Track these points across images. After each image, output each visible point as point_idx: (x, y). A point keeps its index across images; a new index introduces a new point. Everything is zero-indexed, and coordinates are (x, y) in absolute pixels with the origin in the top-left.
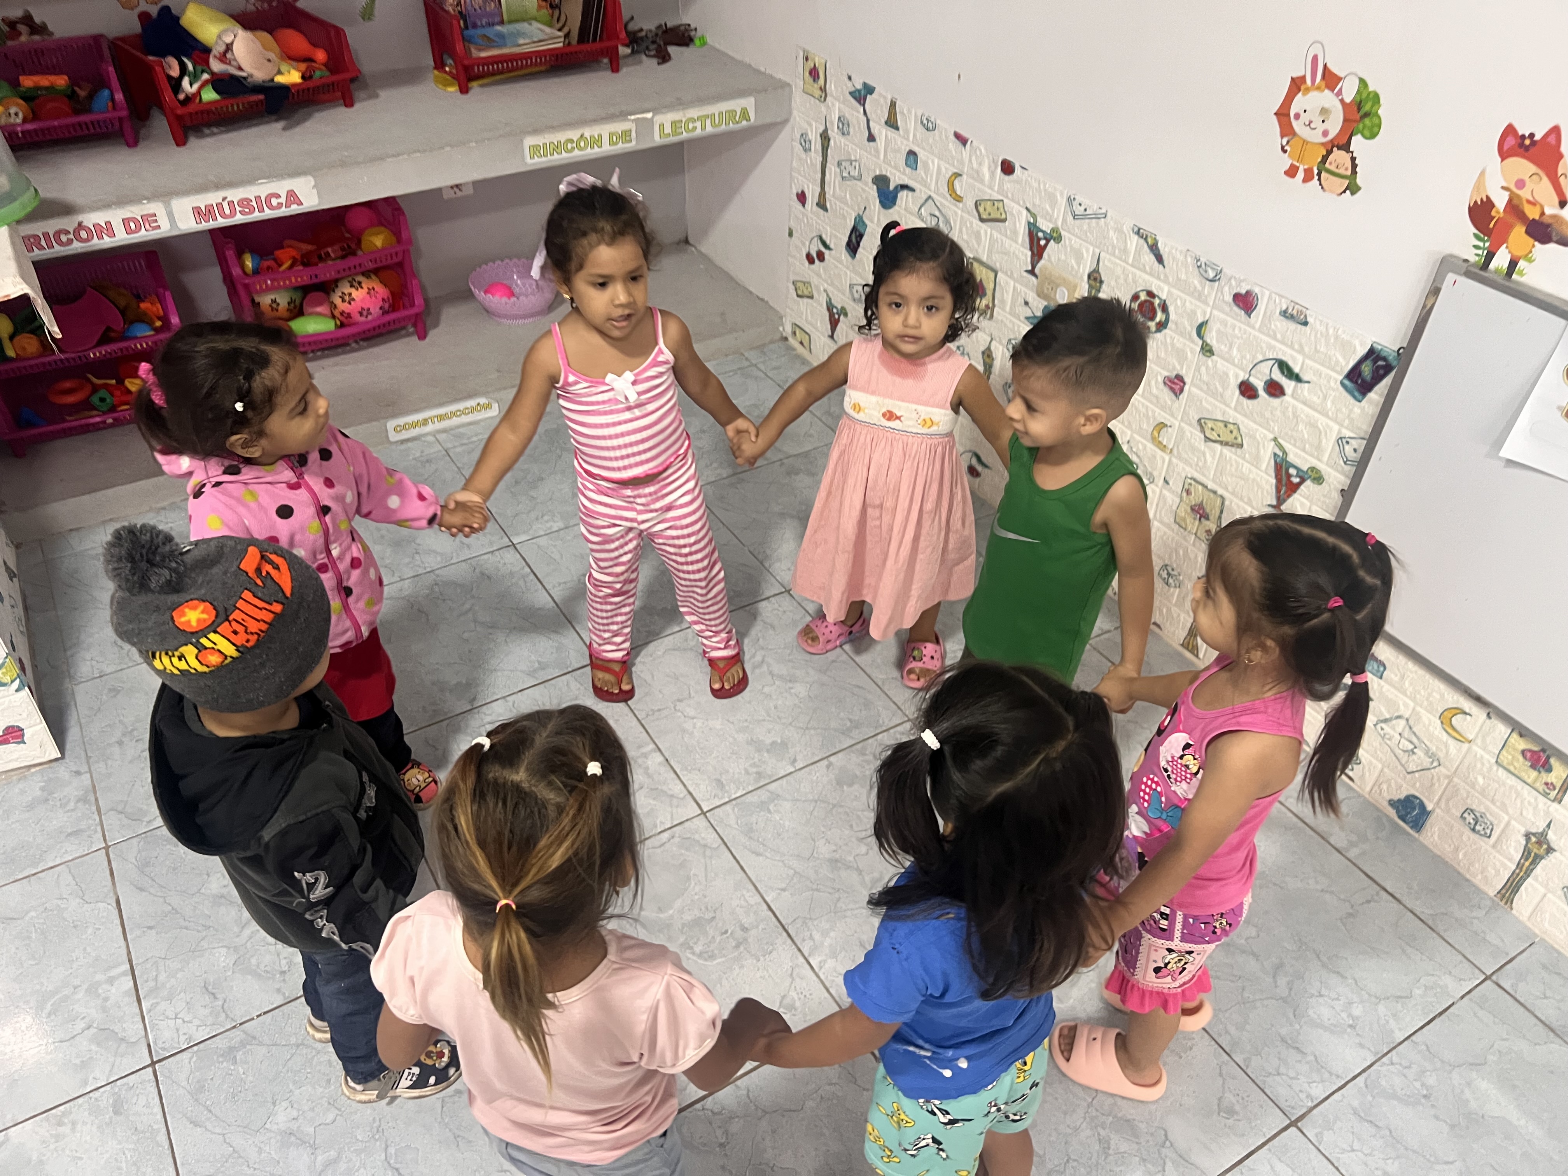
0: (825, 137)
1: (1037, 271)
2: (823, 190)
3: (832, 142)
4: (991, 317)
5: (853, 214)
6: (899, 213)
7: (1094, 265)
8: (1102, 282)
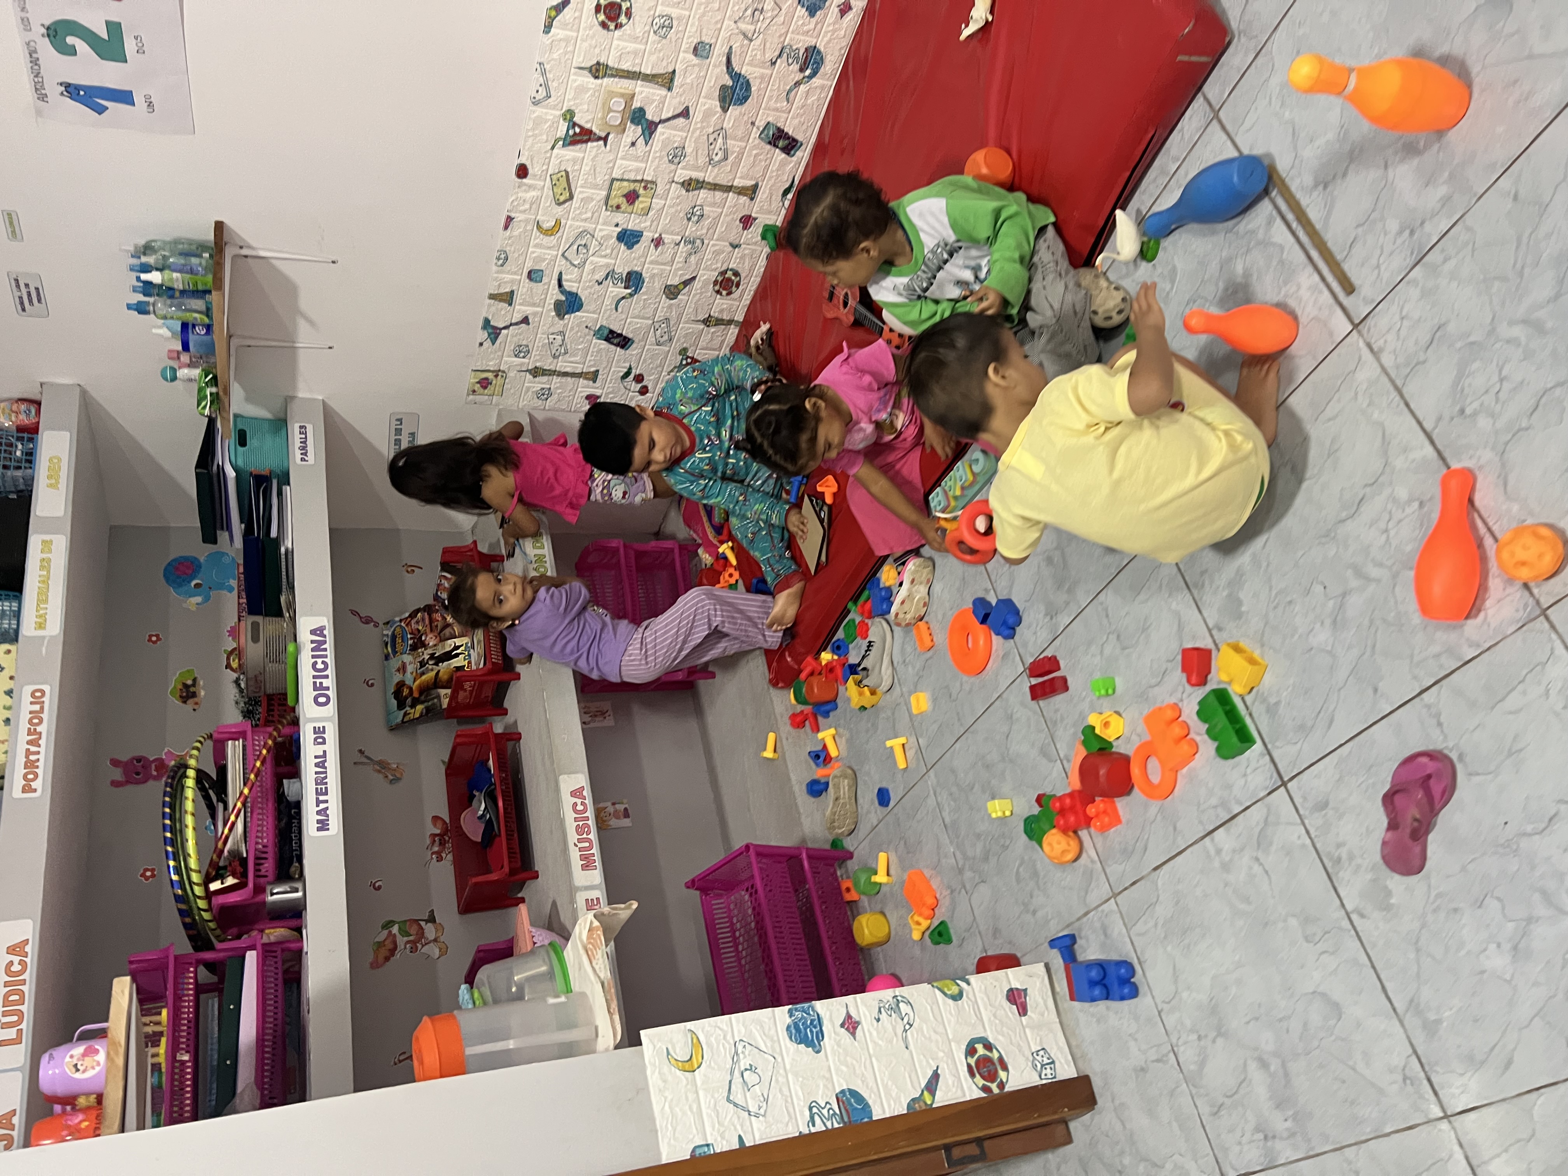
0: (536, 372)
1: (603, 135)
2: (579, 375)
3: (538, 364)
4: (652, 182)
5: (595, 341)
6: (584, 289)
7: (586, 72)
8: (598, 63)
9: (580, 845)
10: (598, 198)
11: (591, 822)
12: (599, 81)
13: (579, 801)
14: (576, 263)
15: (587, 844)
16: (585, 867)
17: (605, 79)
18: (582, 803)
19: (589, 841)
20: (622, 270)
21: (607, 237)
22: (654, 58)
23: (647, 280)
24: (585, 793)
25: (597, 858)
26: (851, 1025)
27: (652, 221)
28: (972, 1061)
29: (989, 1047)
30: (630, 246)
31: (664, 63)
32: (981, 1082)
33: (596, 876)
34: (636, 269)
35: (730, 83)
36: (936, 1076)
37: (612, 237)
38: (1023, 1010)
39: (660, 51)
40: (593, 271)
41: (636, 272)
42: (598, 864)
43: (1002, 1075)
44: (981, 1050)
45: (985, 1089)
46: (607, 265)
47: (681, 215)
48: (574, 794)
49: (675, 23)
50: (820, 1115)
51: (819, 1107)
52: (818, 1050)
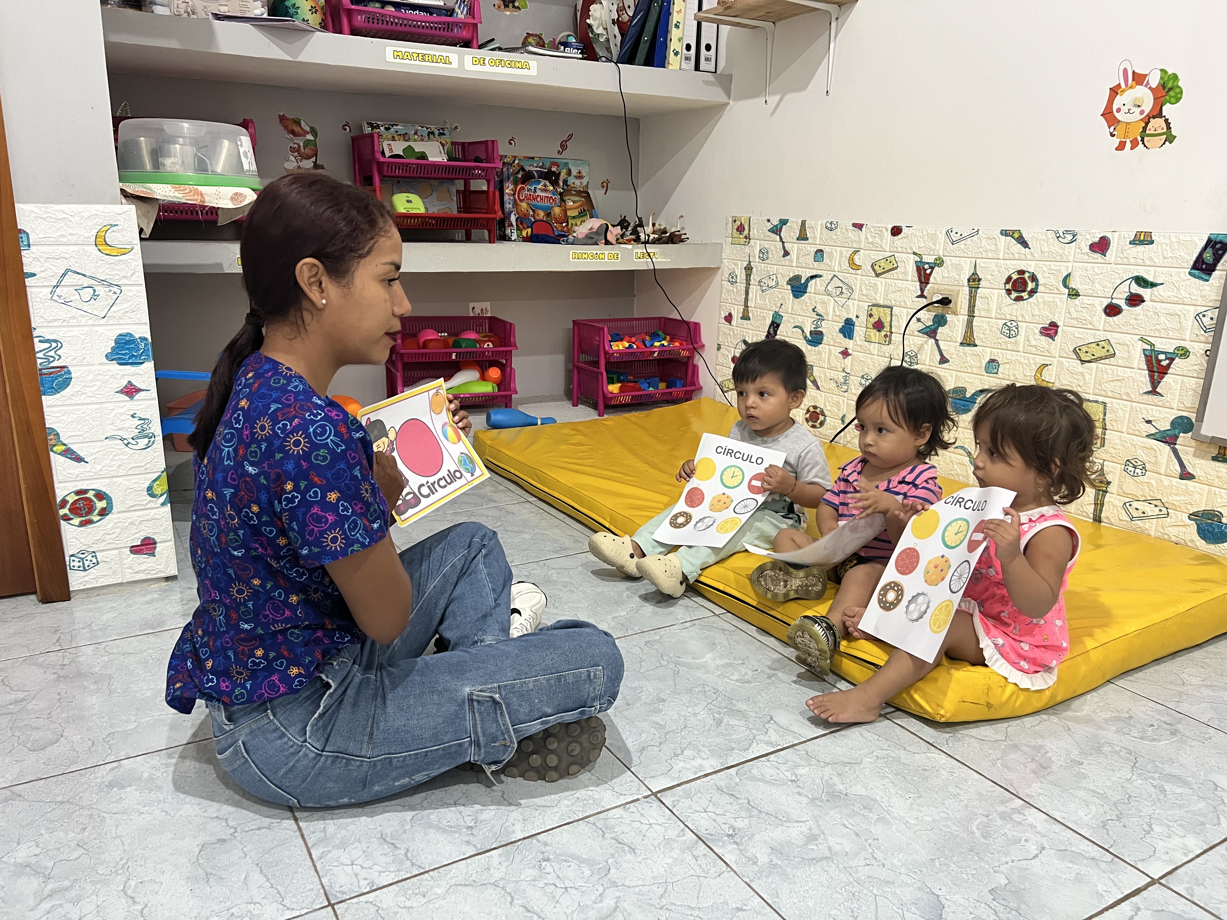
0: (749, 269)
1: (925, 293)
2: (746, 306)
3: (754, 269)
4: (890, 342)
5: (771, 313)
6: (809, 297)
7: (972, 271)
8: (980, 280)
10: (877, 297)
12: (966, 283)
14: (829, 287)
17: (968, 288)
20: (824, 328)
21: (848, 311)
22: (985, 326)
23: (817, 348)
26: (130, 391)
27: (860, 346)
28: (90, 495)
29: (103, 513)
30: (842, 331)
31: (981, 336)
32: (71, 499)
34: (825, 338)
35: (968, 395)
37: (848, 314)
38: (135, 550)
39: (991, 331)
40: (823, 303)
41: (822, 339)
43: (76, 521)
44: (100, 505)
45: (64, 503)
46: (827, 314)
47: (866, 370)
49: (1012, 340)
50: (49, 349)
51: (56, 349)
52: (109, 357)
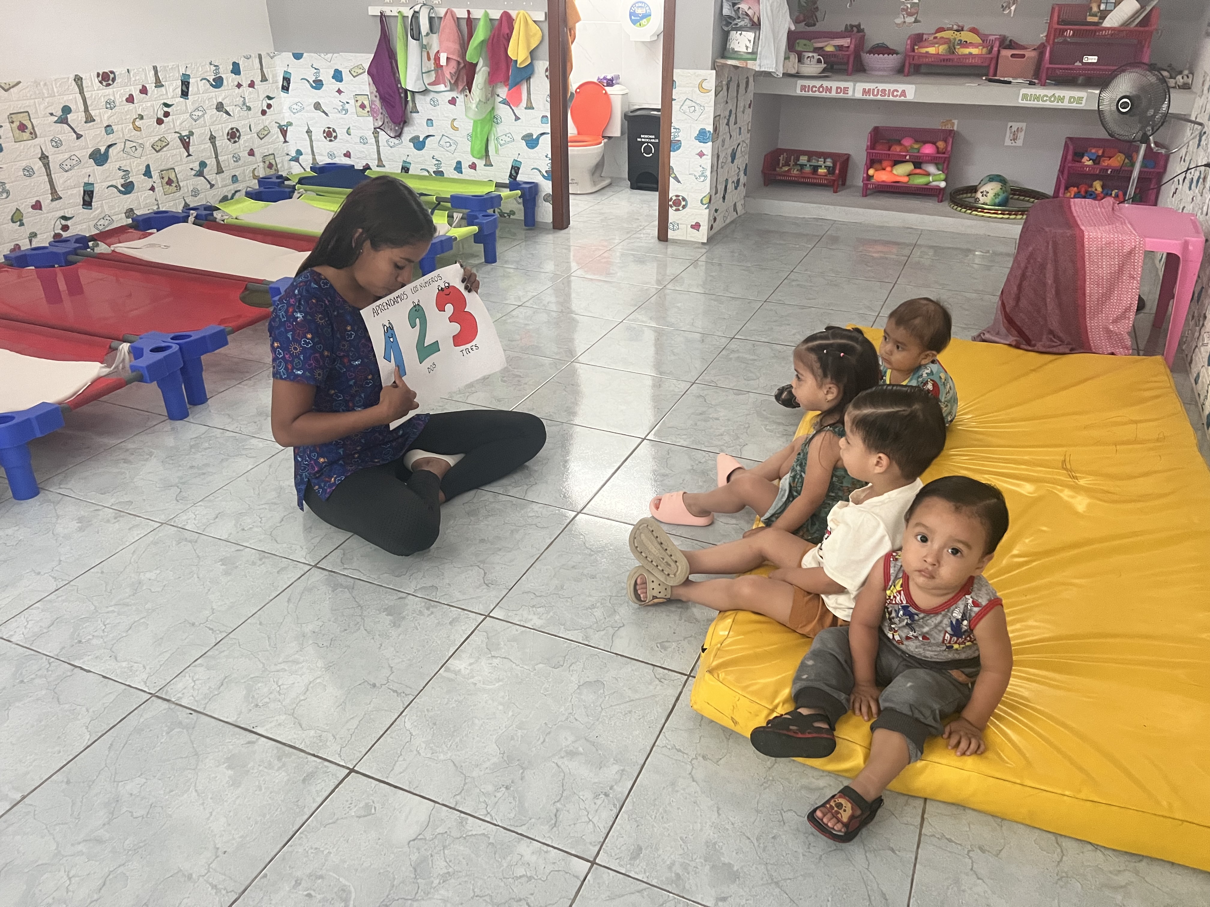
9: (876, 90)
11: (886, 98)
13: (899, 94)
15: (875, 93)
16: (864, 90)
18: (897, 95)
19: (877, 95)
24: (903, 98)
25: (867, 97)
26: (701, 154)
28: (680, 198)
29: (684, 207)
32: (674, 198)
33: (859, 95)
36: (679, 182)
38: (692, 227)
42: (865, 97)
43: (674, 208)
44: (683, 203)
45: (671, 199)
48: (904, 91)
50: (676, 132)
51: (678, 132)
52: (696, 138)
